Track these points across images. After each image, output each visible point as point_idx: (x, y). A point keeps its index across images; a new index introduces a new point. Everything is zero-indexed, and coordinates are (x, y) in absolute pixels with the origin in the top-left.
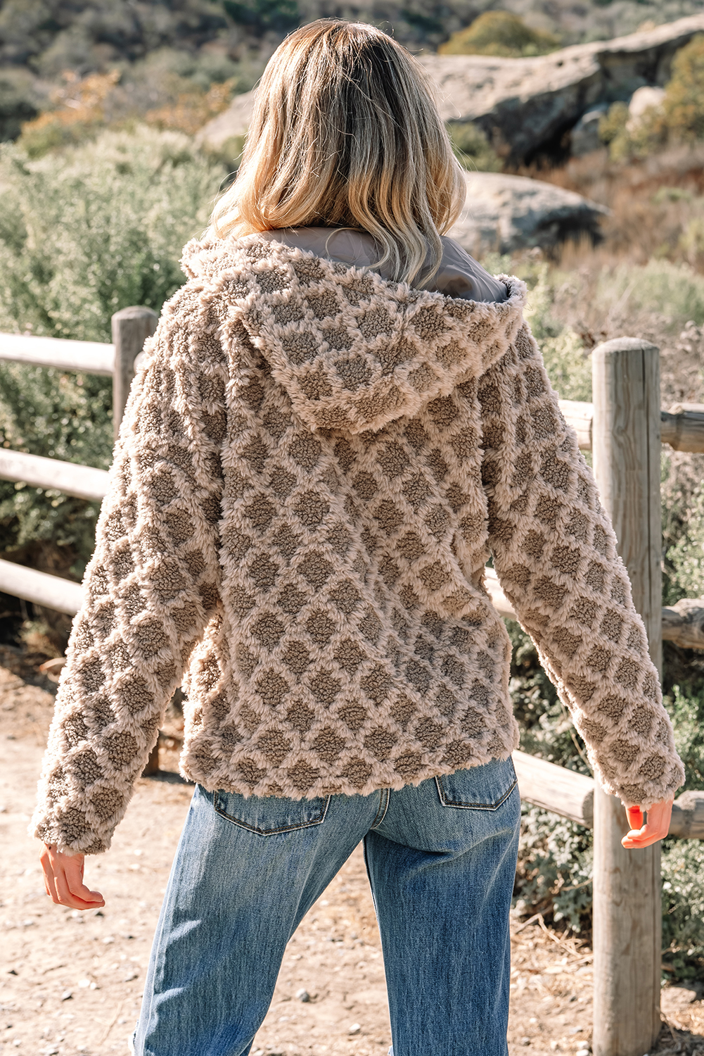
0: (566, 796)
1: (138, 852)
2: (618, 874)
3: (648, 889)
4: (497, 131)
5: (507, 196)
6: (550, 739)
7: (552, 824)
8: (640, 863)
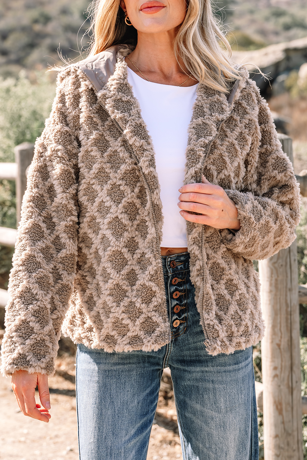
2: (277, 439)
3: (295, 447)
8: (290, 432)
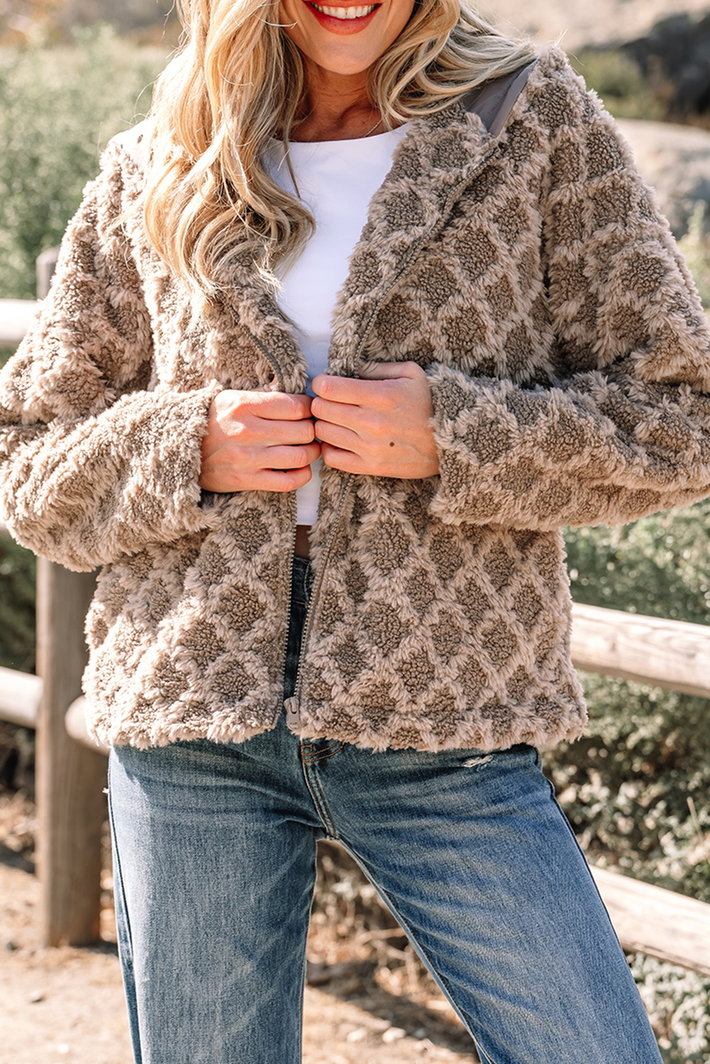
0: (692, 937)
1: (63, 1049)
4: (656, 64)
5: (669, 158)
6: (677, 871)
7: (678, 996)
